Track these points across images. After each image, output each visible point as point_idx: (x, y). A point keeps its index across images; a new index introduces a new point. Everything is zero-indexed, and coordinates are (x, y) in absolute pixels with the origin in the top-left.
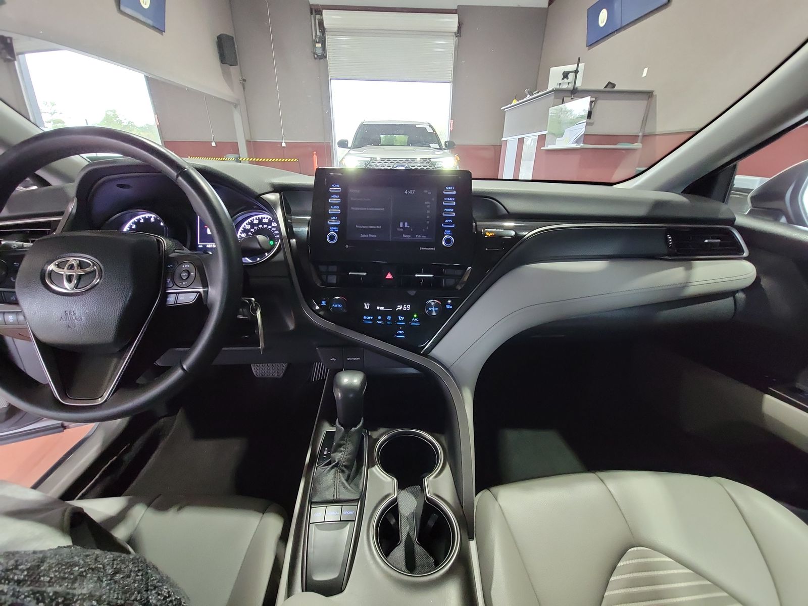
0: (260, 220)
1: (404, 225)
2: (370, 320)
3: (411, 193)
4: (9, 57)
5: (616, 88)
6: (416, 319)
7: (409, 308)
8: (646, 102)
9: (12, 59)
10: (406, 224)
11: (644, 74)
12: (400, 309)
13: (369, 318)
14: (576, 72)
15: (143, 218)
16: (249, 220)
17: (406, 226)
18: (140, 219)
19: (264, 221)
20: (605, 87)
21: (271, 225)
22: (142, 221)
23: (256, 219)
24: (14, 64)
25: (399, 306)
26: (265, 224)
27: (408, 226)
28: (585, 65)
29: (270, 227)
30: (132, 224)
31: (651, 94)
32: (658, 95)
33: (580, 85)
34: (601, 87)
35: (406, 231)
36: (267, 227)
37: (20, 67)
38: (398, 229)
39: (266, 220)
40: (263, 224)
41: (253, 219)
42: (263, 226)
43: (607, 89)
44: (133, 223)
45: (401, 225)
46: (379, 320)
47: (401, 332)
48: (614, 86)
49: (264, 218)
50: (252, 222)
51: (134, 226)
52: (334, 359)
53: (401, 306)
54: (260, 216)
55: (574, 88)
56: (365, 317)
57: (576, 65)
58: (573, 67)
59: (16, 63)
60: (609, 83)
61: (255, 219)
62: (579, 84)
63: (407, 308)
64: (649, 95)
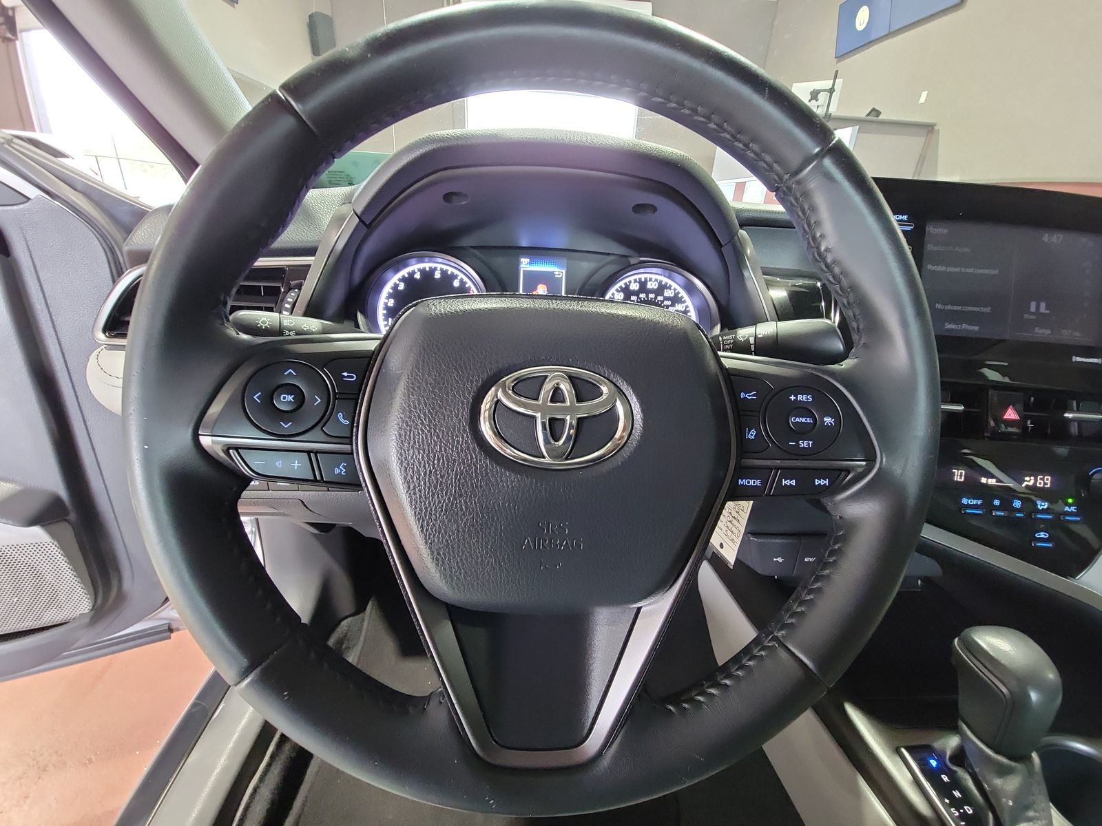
0: (643, 285)
1: (1038, 307)
2: (976, 507)
3: (1055, 241)
4: (9, 35)
5: (881, 117)
6: (1073, 509)
7: (1049, 482)
8: (922, 139)
9: (13, 38)
10: (1043, 305)
11: (922, 100)
12: (1031, 483)
13: (974, 502)
14: (831, 91)
15: (419, 270)
16: (622, 284)
17: (1043, 309)
18: (414, 273)
19: (650, 285)
20: (868, 115)
21: (662, 294)
22: (417, 276)
23: (635, 281)
24: (15, 45)
25: (1027, 478)
26: (652, 291)
27: (1047, 309)
28: (843, 82)
29: (660, 298)
30: (398, 282)
31: (930, 128)
32: (940, 130)
33: (835, 110)
34: (862, 114)
35: (1041, 320)
36: (656, 298)
37: (23, 49)
38: (1026, 316)
39: (653, 284)
40: (647, 292)
41: (630, 282)
42: (647, 296)
43: (870, 118)
44: (400, 280)
45: (1033, 308)
46: (997, 508)
47: (1042, 535)
48: (878, 113)
49: (651, 280)
50: (627, 286)
51: (402, 287)
52: (780, 560)
53: (1032, 478)
54: (643, 277)
55: (826, 114)
56: (965, 501)
57: (832, 81)
58: (827, 84)
59: (18, 43)
60: (874, 110)
61: (633, 281)
62: (832, 110)
63: (1045, 484)
64: (928, 129)
